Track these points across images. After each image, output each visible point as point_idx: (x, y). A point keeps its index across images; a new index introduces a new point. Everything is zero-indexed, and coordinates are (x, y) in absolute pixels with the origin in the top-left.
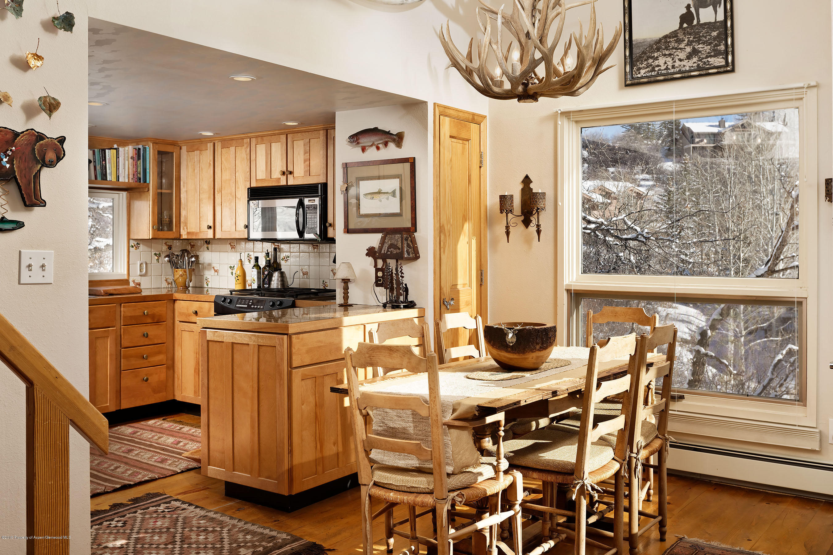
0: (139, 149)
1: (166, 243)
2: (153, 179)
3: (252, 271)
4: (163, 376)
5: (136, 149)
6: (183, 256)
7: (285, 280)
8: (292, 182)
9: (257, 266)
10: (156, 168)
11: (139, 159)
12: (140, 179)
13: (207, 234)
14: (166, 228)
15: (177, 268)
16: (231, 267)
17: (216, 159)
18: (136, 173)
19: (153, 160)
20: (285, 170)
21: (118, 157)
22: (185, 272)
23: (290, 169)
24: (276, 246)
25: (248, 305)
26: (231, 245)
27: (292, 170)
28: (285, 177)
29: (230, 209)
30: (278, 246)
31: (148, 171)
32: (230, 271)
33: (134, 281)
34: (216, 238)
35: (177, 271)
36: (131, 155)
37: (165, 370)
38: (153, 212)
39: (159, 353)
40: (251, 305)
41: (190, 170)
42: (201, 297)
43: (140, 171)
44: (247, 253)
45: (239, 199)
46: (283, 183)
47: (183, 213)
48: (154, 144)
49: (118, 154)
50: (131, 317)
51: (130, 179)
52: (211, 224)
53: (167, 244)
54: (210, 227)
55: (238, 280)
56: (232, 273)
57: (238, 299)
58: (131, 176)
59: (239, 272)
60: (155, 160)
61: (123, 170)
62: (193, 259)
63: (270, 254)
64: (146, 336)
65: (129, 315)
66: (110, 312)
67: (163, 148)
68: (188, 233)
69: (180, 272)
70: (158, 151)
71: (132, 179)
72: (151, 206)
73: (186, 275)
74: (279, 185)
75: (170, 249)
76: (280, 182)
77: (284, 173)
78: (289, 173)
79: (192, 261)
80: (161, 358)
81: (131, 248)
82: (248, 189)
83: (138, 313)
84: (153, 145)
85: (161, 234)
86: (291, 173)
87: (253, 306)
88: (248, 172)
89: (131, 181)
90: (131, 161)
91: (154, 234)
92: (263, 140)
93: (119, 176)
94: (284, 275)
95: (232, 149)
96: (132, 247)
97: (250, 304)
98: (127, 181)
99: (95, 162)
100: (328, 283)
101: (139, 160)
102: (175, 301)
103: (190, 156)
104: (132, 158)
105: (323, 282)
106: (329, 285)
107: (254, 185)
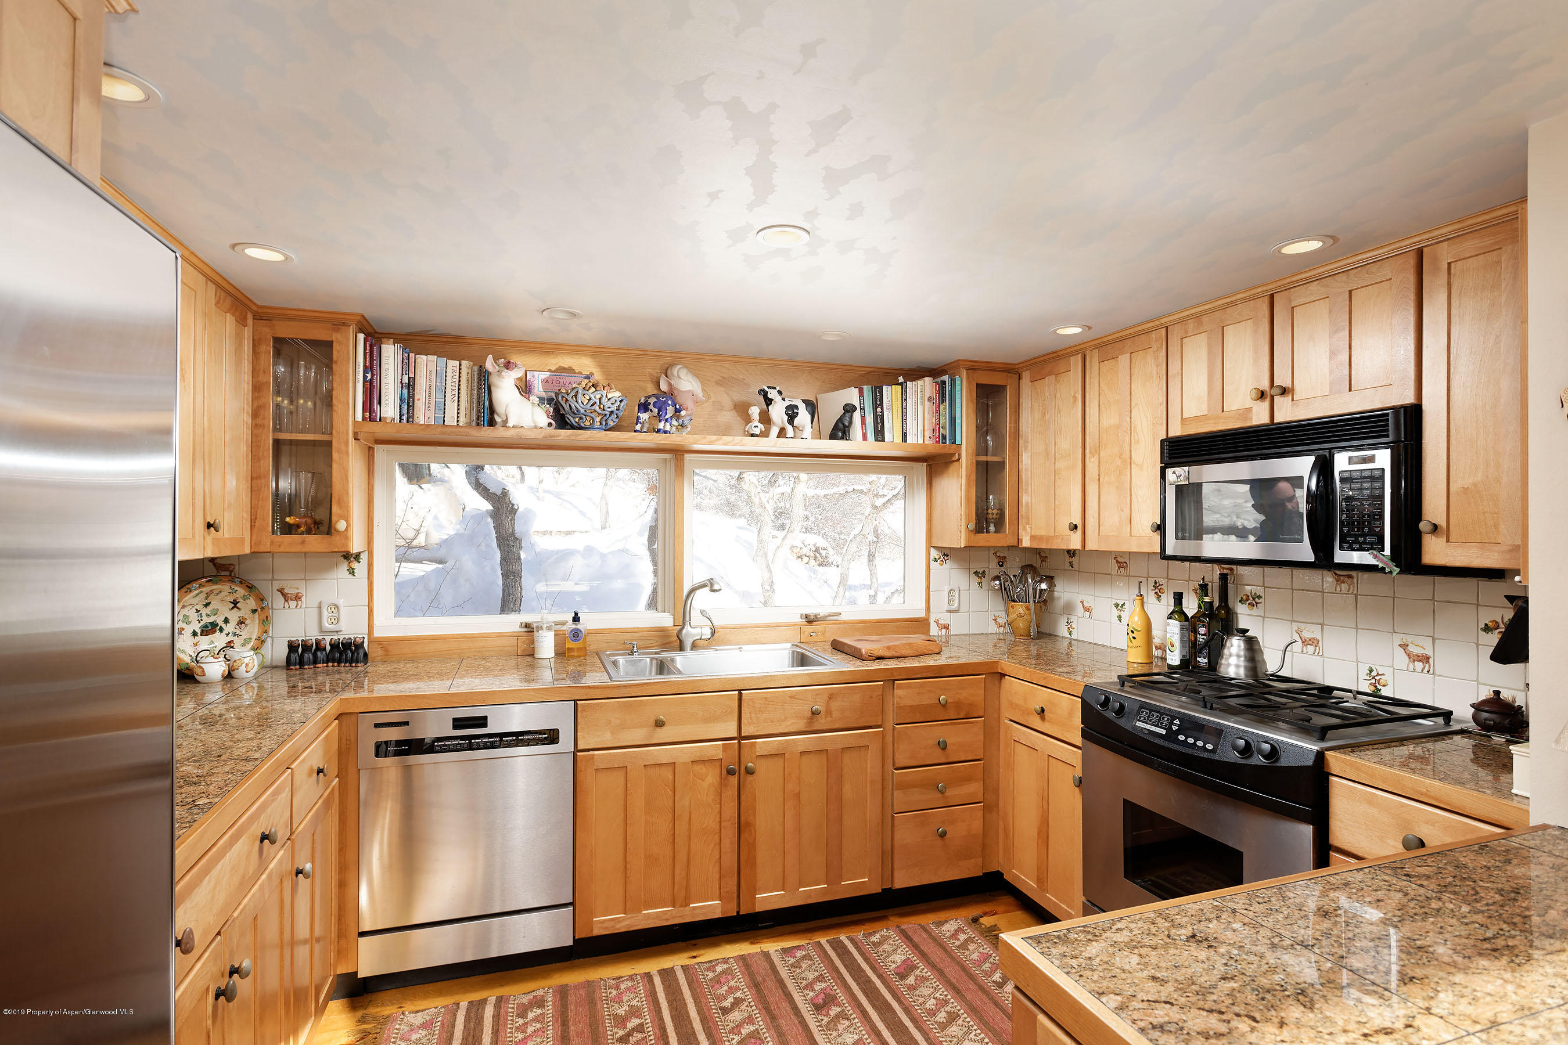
0: (944, 382)
1: (996, 553)
2: (967, 436)
3: (1168, 624)
4: (977, 825)
5: (937, 383)
6: (1023, 580)
7: (1258, 658)
8: (1286, 412)
9: (1178, 612)
10: (973, 417)
11: (942, 399)
12: (944, 438)
13: (1069, 540)
14: (992, 528)
15: (1014, 601)
16: (1117, 605)
17: (1087, 386)
18: (938, 425)
19: (967, 400)
20: (1265, 385)
21: (904, 399)
22: (1028, 609)
23: (1282, 379)
24: (1224, 568)
25: (1169, 729)
26: (1118, 562)
27: (1287, 383)
28: (1266, 404)
29: (1118, 488)
30: (1231, 569)
31: (958, 421)
32: (1115, 612)
33: (937, 622)
34: (1087, 549)
35: (1013, 607)
36: (928, 394)
37: (980, 814)
38: (968, 499)
39: (969, 779)
40: (1179, 732)
41: (1037, 415)
42: (1053, 679)
43: (946, 422)
44: (1153, 580)
45: (1138, 465)
46: (1259, 416)
47: (1025, 499)
48: (970, 371)
49: (904, 392)
50: (913, 708)
51: (927, 438)
52: (1077, 521)
53: (998, 555)
54: (1076, 527)
55: (1134, 638)
56: (1120, 617)
57: (1141, 707)
58: (928, 434)
59: (1136, 619)
60: (972, 401)
61: (915, 422)
62: (1044, 586)
63: (1210, 587)
64: (943, 746)
65: (910, 702)
66: (871, 697)
67: (987, 379)
68: (1033, 538)
69: (1020, 608)
70: (977, 384)
71: (930, 437)
72: (963, 487)
73: (1030, 614)
74: (1248, 424)
75: (1001, 566)
76: (1246, 419)
77: (1262, 395)
78: (1278, 391)
79: (1041, 590)
80: (975, 789)
81: (932, 563)
82: (1162, 441)
83: (927, 700)
84: (967, 373)
85: (982, 539)
86: (1284, 391)
87: (1182, 738)
88: (1161, 404)
89: (927, 442)
90: (928, 404)
91: (968, 539)
92: (1200, 324)
93: (906, 433)
94: (1256, 647)
95: (1124, 359)
96: (936, 560)
97: (1175, 728)
98: (921, 441)
99: (862, 409)
100: (1387, 678)
101: (943, 402)
102: (1003, 675)
103: (1036, 389)
104: (929, 399)
105: (1371, 671)
106: (1390, 683)
107: (1176, 431)
